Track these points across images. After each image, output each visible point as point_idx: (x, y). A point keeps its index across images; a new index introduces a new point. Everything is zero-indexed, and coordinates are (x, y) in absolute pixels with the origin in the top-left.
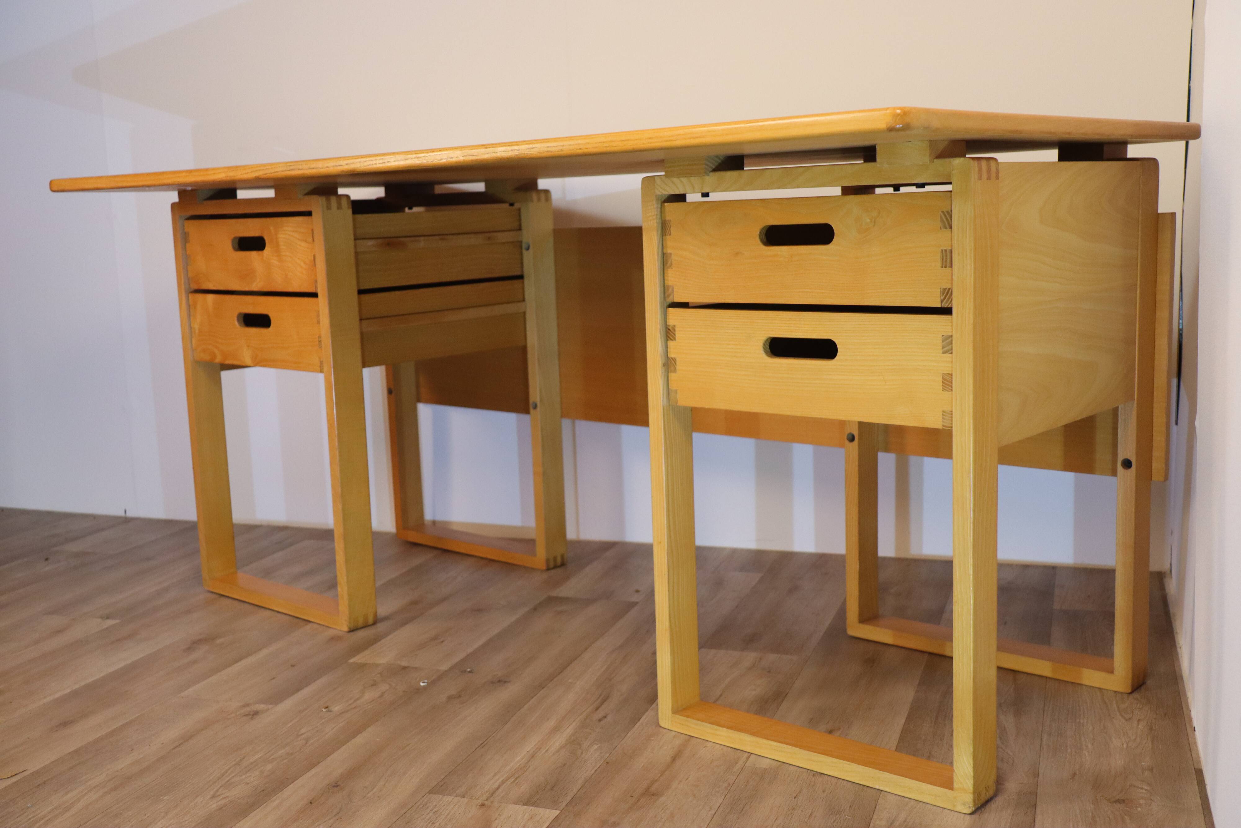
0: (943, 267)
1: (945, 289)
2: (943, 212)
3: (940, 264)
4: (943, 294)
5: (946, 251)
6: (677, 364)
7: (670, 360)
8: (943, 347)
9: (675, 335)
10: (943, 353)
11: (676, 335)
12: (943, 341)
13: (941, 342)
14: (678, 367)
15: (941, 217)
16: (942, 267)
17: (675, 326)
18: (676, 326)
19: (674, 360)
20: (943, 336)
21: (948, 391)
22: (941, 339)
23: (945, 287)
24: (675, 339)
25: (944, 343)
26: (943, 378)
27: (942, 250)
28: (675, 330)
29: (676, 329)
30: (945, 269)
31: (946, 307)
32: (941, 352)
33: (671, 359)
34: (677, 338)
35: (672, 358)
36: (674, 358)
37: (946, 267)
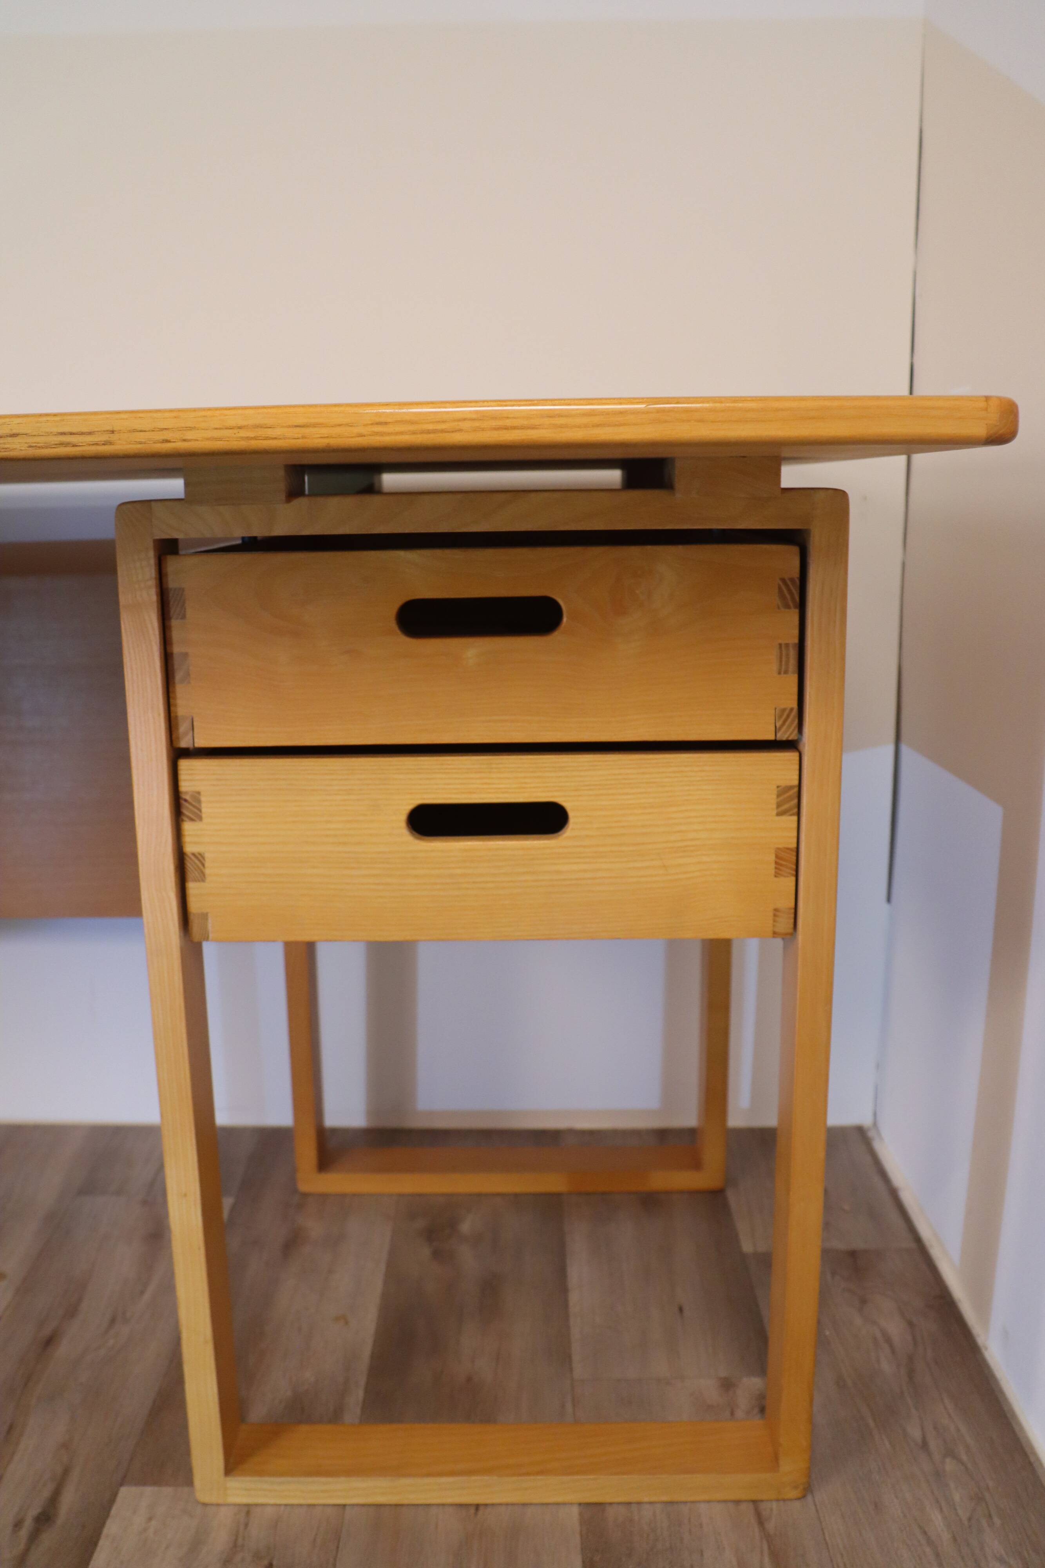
0: (782, 673)
1: (784, 710)
2: (783, 580)
3: (775, 667)
4: (780, 717)
5: (787, 645)
6: (207, 865)
7: (191, 859)
8: (779, 805)
9: (200, 811)
10: (778, 814)
11: (204, 810)
12: (778, 796)
13: (775, 797)
14: (207, 871)
15: (780, 588)
16: (779, 673)
17: (199, 793)
18: (202, 793)
19: (200, 857)
20: (778, 787)
21: (785, 877)
22: (775, 792)
23: (783, 707)
24: (200, 818)
25: (782, 798)
26: (777, 856)
27: (780, 645)
28: (199, 802)
29: (203, 799)
30: (785, 675)
31: (784, 739)
32: (775, 812)
33: (193, 857)
34: (204, 816)
35: (194, 854)
36: (200, 854)
37: (786, 672)
